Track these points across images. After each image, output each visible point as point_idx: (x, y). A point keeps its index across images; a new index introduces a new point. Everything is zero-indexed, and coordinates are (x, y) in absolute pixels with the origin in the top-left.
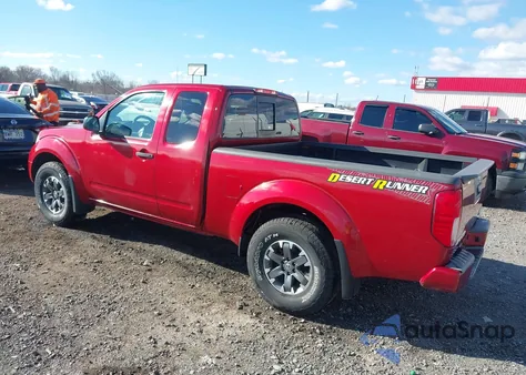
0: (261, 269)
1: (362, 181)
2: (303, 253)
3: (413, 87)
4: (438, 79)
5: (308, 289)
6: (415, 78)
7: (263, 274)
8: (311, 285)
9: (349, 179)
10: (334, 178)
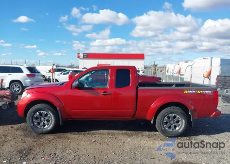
0: (163, 125)
1: (194, 92)
2: (178, 116)
3: (79, 57)
4: (87, 54)
5: (181, 128)
6: (79, 54)
7: (164, 127)
8: (182, 126)
9: (190, 92)
10: (186, 92)
